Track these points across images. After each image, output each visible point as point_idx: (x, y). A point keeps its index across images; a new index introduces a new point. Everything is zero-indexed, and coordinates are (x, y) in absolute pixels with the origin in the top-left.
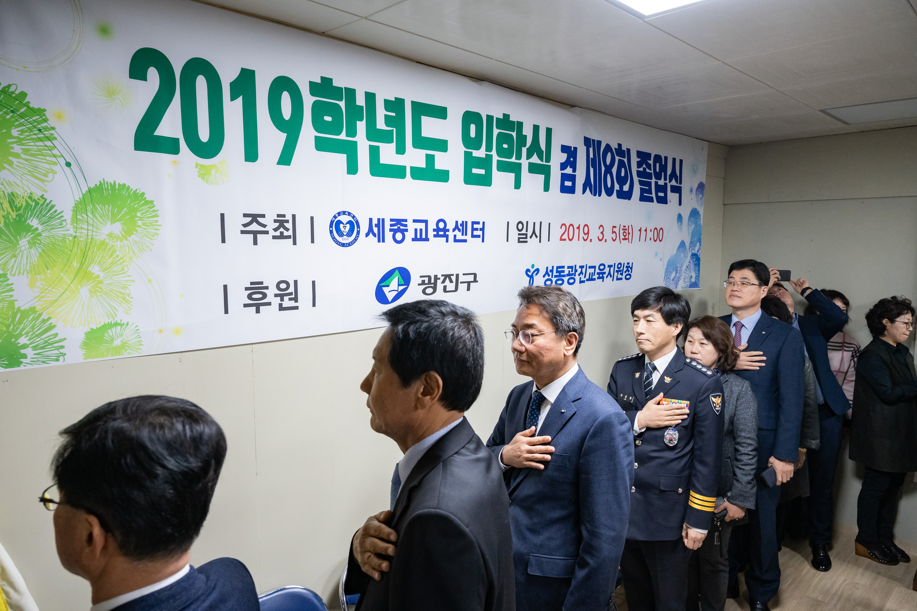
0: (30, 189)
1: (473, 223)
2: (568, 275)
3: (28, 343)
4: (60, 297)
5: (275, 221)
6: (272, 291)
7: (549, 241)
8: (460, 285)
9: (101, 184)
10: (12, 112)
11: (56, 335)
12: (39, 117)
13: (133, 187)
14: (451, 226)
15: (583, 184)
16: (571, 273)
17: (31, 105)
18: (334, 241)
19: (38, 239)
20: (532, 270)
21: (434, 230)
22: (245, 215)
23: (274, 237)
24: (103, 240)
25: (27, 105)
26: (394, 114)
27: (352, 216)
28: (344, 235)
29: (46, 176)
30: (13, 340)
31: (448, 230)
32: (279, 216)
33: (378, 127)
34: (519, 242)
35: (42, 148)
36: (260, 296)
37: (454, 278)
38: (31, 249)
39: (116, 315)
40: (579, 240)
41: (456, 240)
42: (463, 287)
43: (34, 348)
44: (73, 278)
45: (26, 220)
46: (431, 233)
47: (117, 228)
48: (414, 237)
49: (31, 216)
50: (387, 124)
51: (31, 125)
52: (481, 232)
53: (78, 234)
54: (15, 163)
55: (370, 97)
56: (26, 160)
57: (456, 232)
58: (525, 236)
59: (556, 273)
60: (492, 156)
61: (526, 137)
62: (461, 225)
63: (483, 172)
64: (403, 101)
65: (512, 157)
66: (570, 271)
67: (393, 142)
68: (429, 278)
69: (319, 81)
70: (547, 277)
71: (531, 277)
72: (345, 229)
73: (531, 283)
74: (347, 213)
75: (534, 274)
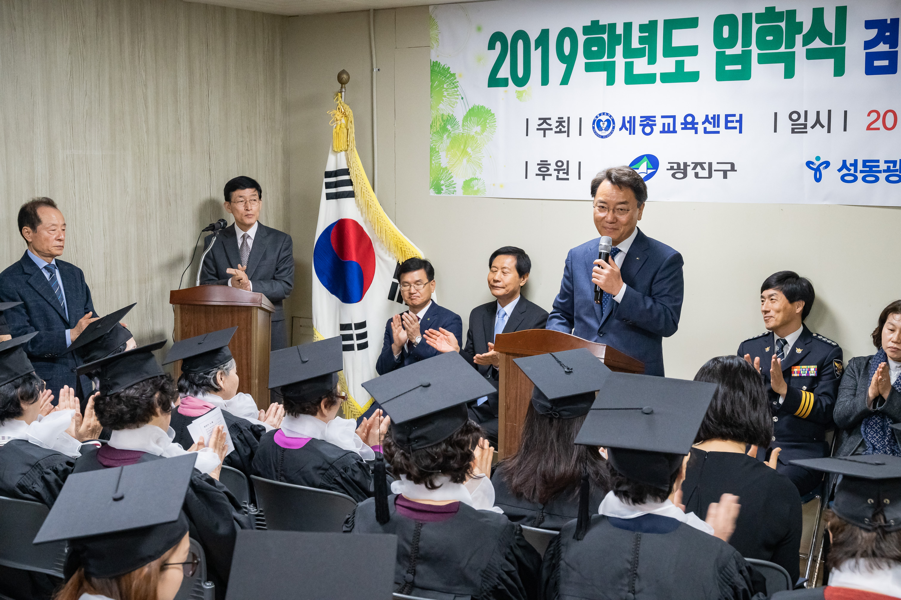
0: (448, 111)
1: (727, 116)
2: (885, 171)
3: (444, 183)
4: (455, 163)
5: (557, 122)
6: (552, 167)
7: (845, 130)
8: (713, 172)
9: (474, 107)
10: (445, 77)
11: (453, 181)
12: (453, 77)
13: (486, 107)
14: (700, 119)
16: (892, 168)
17: (451, 73)
18: (596, 134)
19: (450, 135)
20: (818, 163)
21: (682, 124)
22: (540, 119)
23: (556, 132)
24: (473, 135)
25: (449, 73)
26: (647, 34)
27: (609, 115)
28: (603, 130)
29: (454, 105)
30: (439, 181)
31: (697, 123)
32: (559, 118)
33: (633, 47)
34: (793, 131)
35: (454, 92)
36: (545, 169)
37: (706, 166)
38: (447, 139)
39: (476, 174)
41: (706, 132)
42: (718, 176)
43: (446, 186)
44: (461, 154)
45: (446, 126)
46: (679, 127)
47: (478, 129)
48: (662, 130)
49: (448, 124)
50: (640, 43)
51: (450, 82)
52: (738, 124)
53: (464, 132)
54: (445, 100)
55: (628, 26)
56: (448, 98)
57: (707, 125)
58: (803, 127)
59: (863, 167)
60: (751, 50)
61: (801, 23)
62: (712, 118)
63: (739, 67)
64: (656, 21)
65: (780, 47)
66: (890, 166)
67: (645, 56)
68: (679, 164)
69: (589, 24)
70: (845, 171)
71: (817, 170)
72: (604, 125)
73: (818, 177)
74: (605, 114)
75: (821, 168)
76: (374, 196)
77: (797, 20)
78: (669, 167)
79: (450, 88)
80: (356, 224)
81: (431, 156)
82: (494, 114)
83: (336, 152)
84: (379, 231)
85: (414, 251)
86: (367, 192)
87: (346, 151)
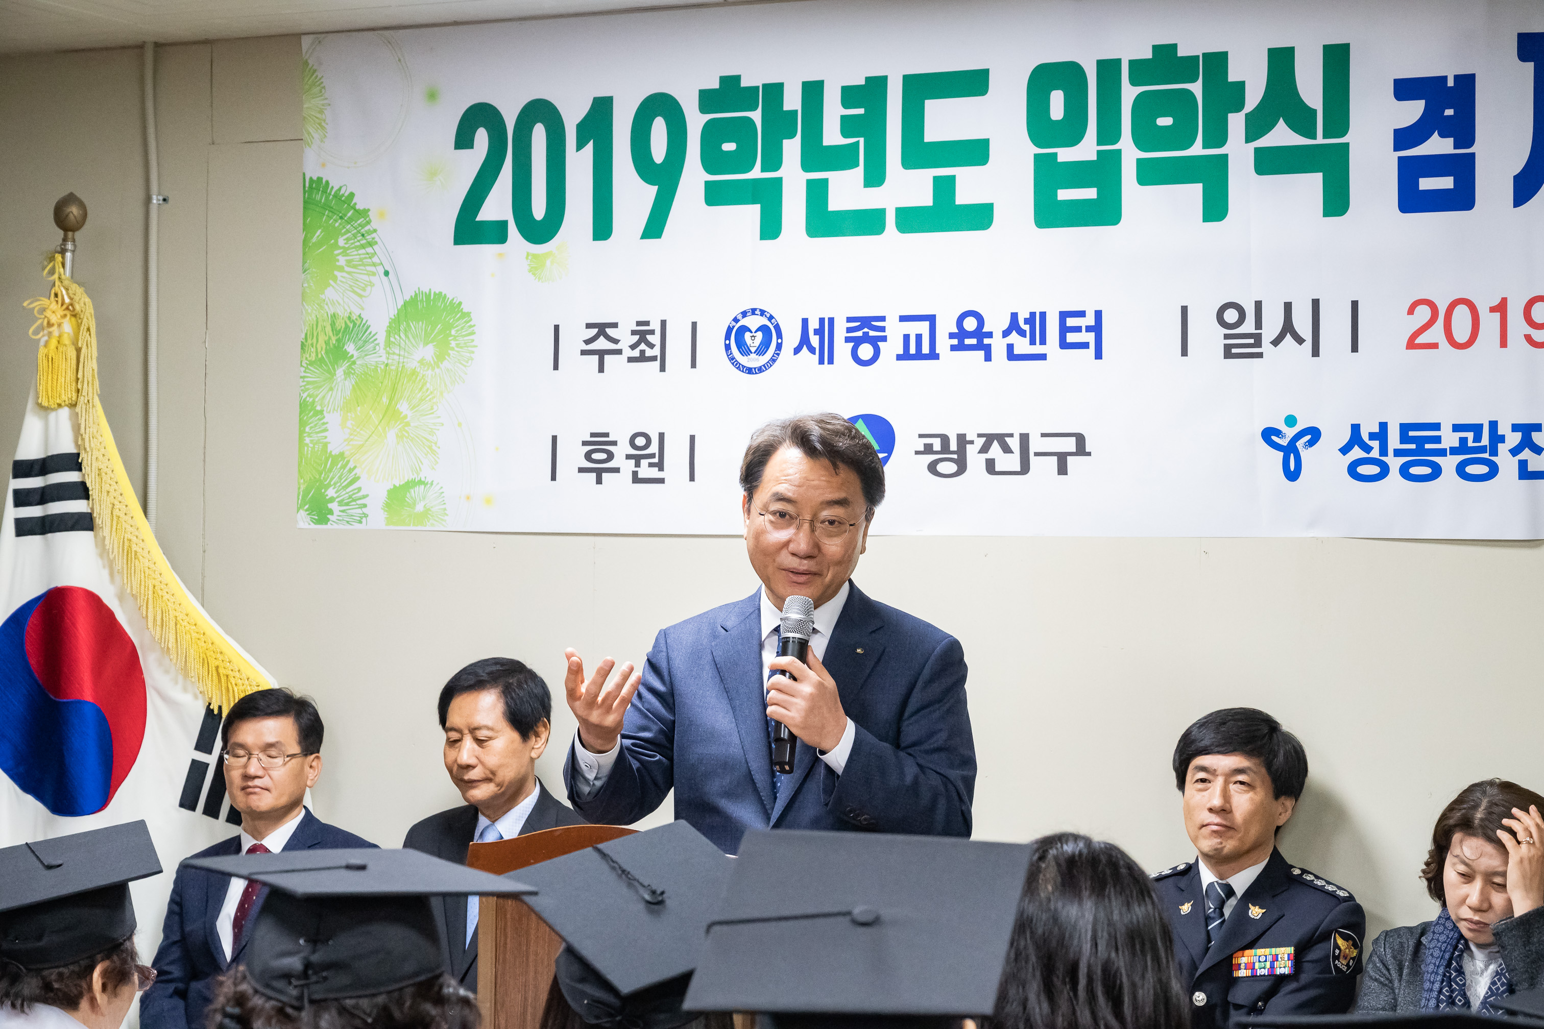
0: (349, 307)
1: (1064, 315)
2: (1454, 451)
3: (335, 496)
4: (366, 441)
5: (634, 333)
6: (622, 450)
7: (1355, 348)
8: (1033, 459)
9: (416, 295)
10: (341, 218)
11: (359, 489)
12: (363, 219)
13: (450, 296)
14: (996, 323)
15: (1515, 177)
16: (1470, 444)
17: (357, 207)
18: (733, 364)
19: (352, 369)
20: (1290, 433)
21: (952, 336)
22: (589, 326)
23: (631, 360)
24: (414, 368)
25: (354, 208)
26: (861, 111)
27: (768, 315)
28: (752, 353)
29: (364, 290)
30: (323, 491)
31: (990, 335)
32: (639, 323)
33: (827, 142)
34: (1228, 353)
35: (364, 256)
36: (603, 456)
37: (1014, 443)
38: (345, 379)
39: (421, 470)
40: (1504, 343)
41: (1012, 355)
42: (1043, 467)
43: (341, 503)
44: (381, 417)
45: (344, 345)
46: (944, 343)
47: (427, 352)
48: (901, 352)
49: (348, 340)
50: (845, 133)
51: (355, 231)
52: (1092, 335)
53: (390, 361)
54: (339, 278)
55: (813, 91)
56: (349, 273)
57: (1014, 337)
58: (1252, 341)
59: (1401, 443)
60: (1119, 151)
61: (1241, 86)
62: (1026, 321)
63: (1090, 193)
64: (884, 79)
65: (1190, 143)
66: (1467, 438)
67: (857, 165)
68: (945, 439)
69: (716, 85)
70: (1357, 453)
71: (1290, 450)
72: (754, 341)
73: (1292, 468)
74: (758, 312)
75: (1300, 444)
76: (145, 528)
77: (1231, 78)
78: (920, 445)
79: (356, 247)
80: (93, 599)
81: (302, 424)
82: (468, 314)
83: (44, 410)
84: (159, 623)
85: (251, 677)
86: (128, 518)
87: (73, 405)
